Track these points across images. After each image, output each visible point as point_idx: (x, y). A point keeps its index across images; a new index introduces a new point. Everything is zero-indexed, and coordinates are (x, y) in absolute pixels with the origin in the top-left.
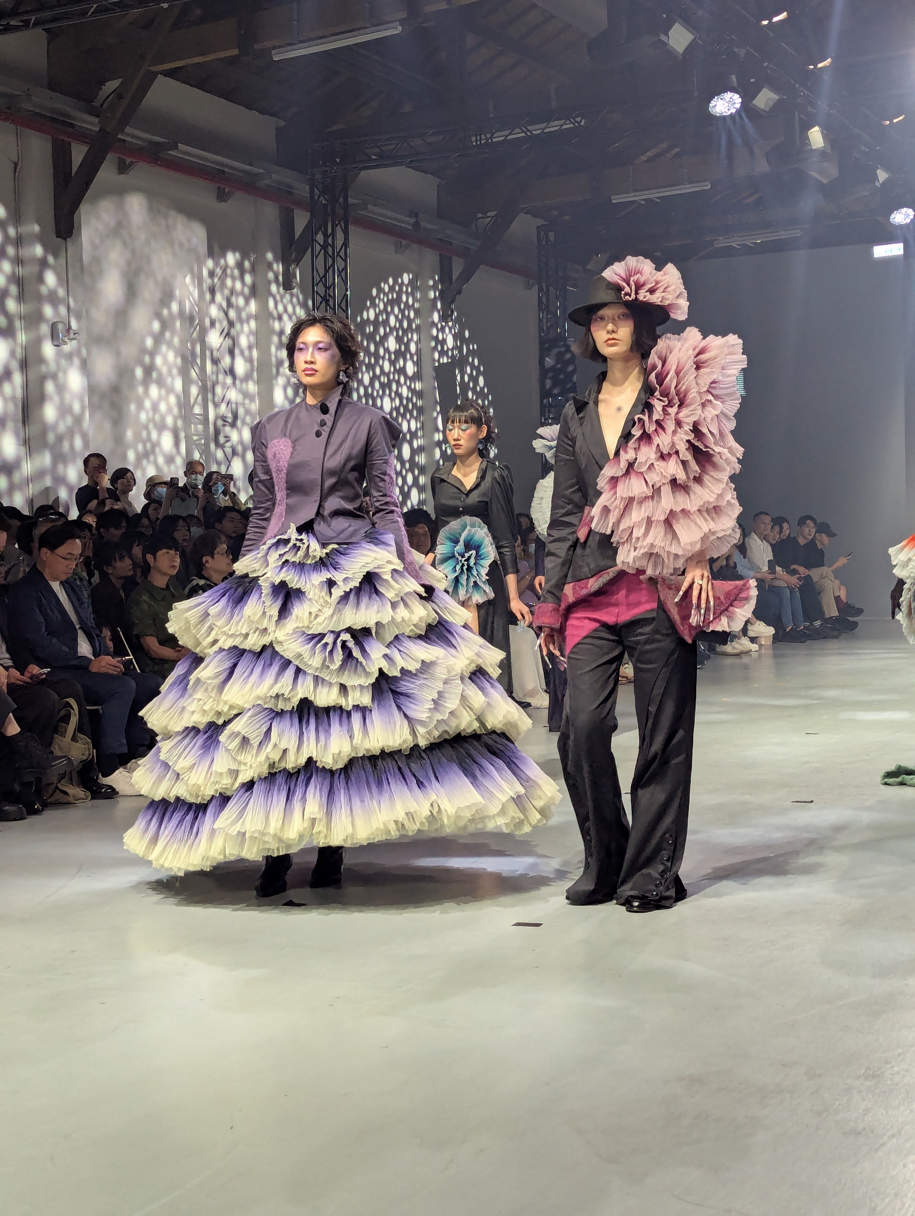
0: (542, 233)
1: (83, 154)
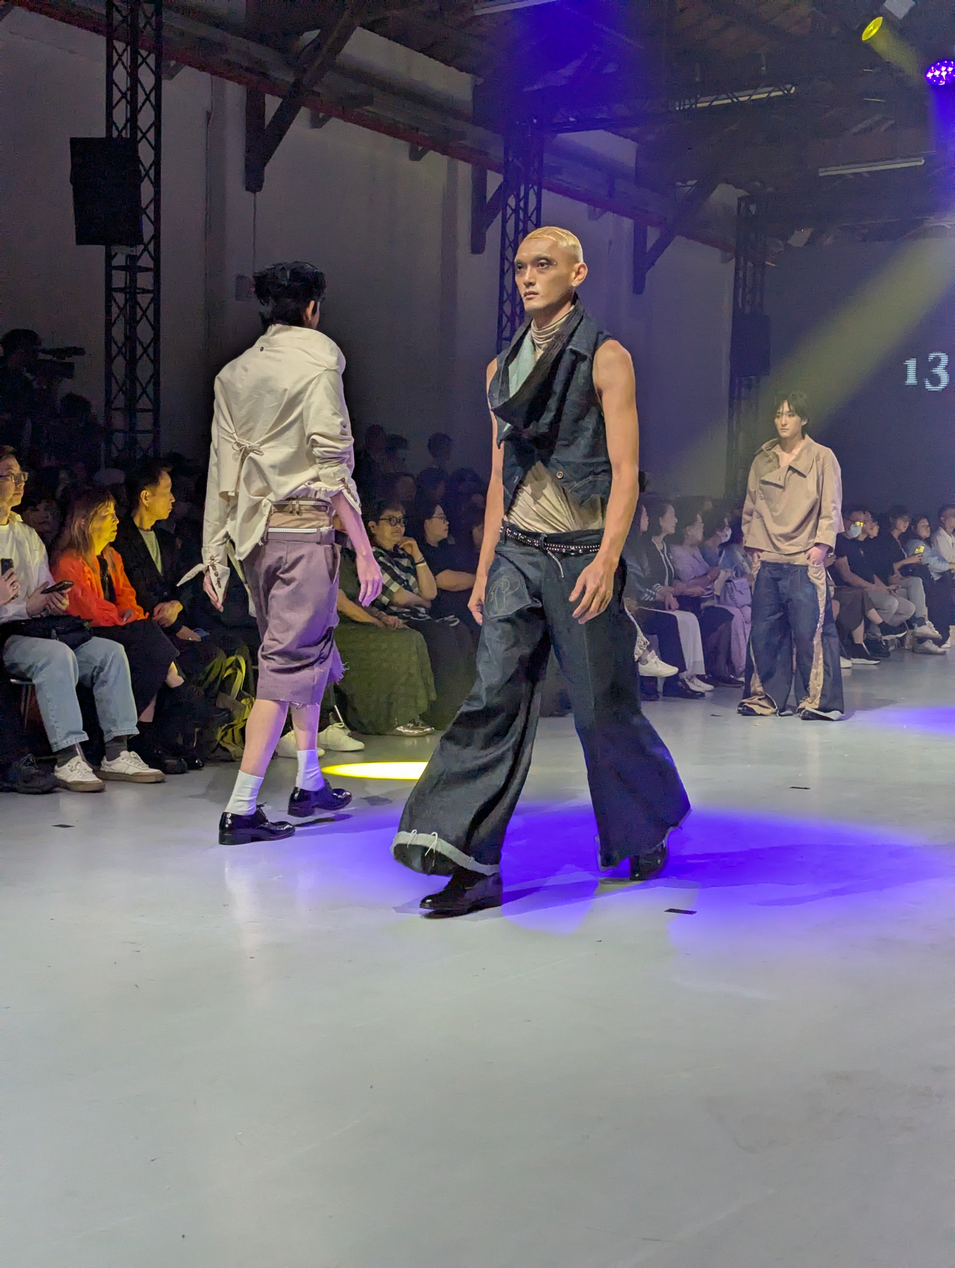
0: (743, 205)
1: (277, 106)
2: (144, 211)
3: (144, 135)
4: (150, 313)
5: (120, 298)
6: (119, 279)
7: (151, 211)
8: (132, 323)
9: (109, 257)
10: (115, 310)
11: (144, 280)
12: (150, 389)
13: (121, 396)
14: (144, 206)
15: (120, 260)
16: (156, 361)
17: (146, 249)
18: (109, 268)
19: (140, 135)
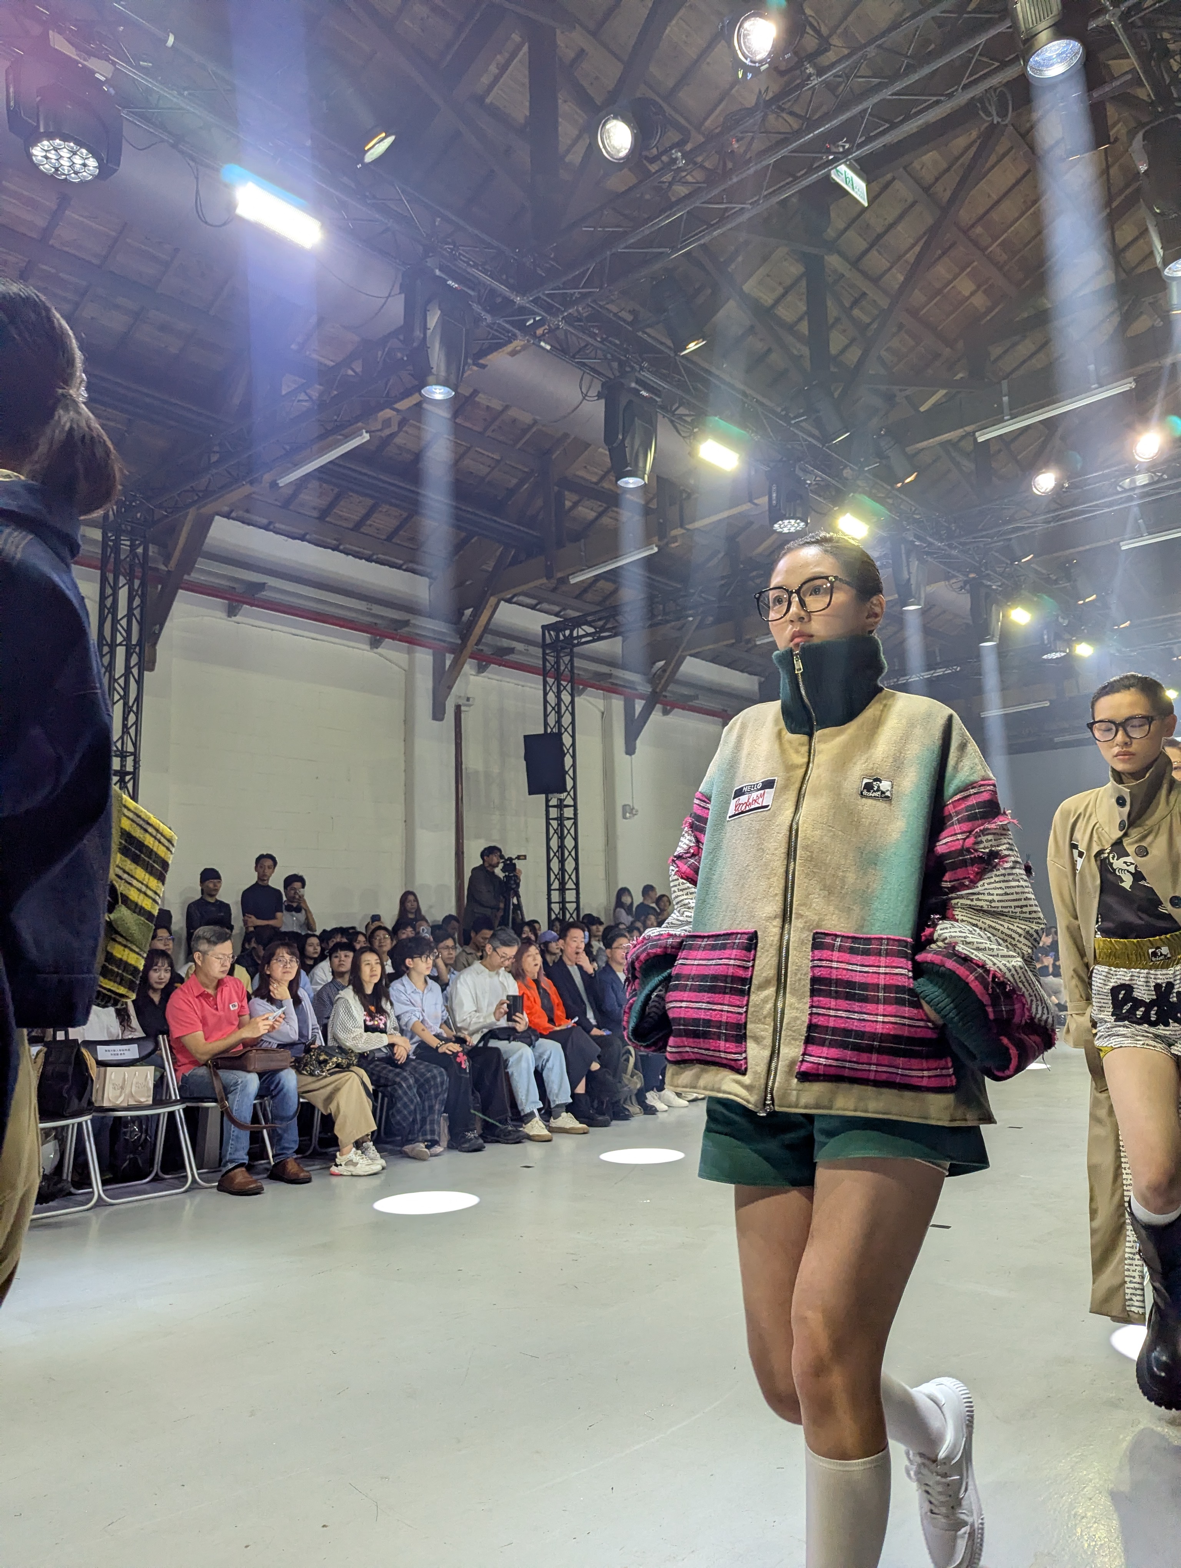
1: (642, 705)
2: (567, 772)
3: (566, 730)
4: (572, 831)
5: (554, 824)
6: (554, 813)
7: (571, 772)
8: (562, 838)
9: (547, 801)
10: (552, 831)
11: (568, 812)
12: (573, 877)
13: (557, 882)
14: (567, 769)
15: (554, 802)
16: (576, 860)
17: (569, 794)
18: (548, 806)
19: (563, 730)
